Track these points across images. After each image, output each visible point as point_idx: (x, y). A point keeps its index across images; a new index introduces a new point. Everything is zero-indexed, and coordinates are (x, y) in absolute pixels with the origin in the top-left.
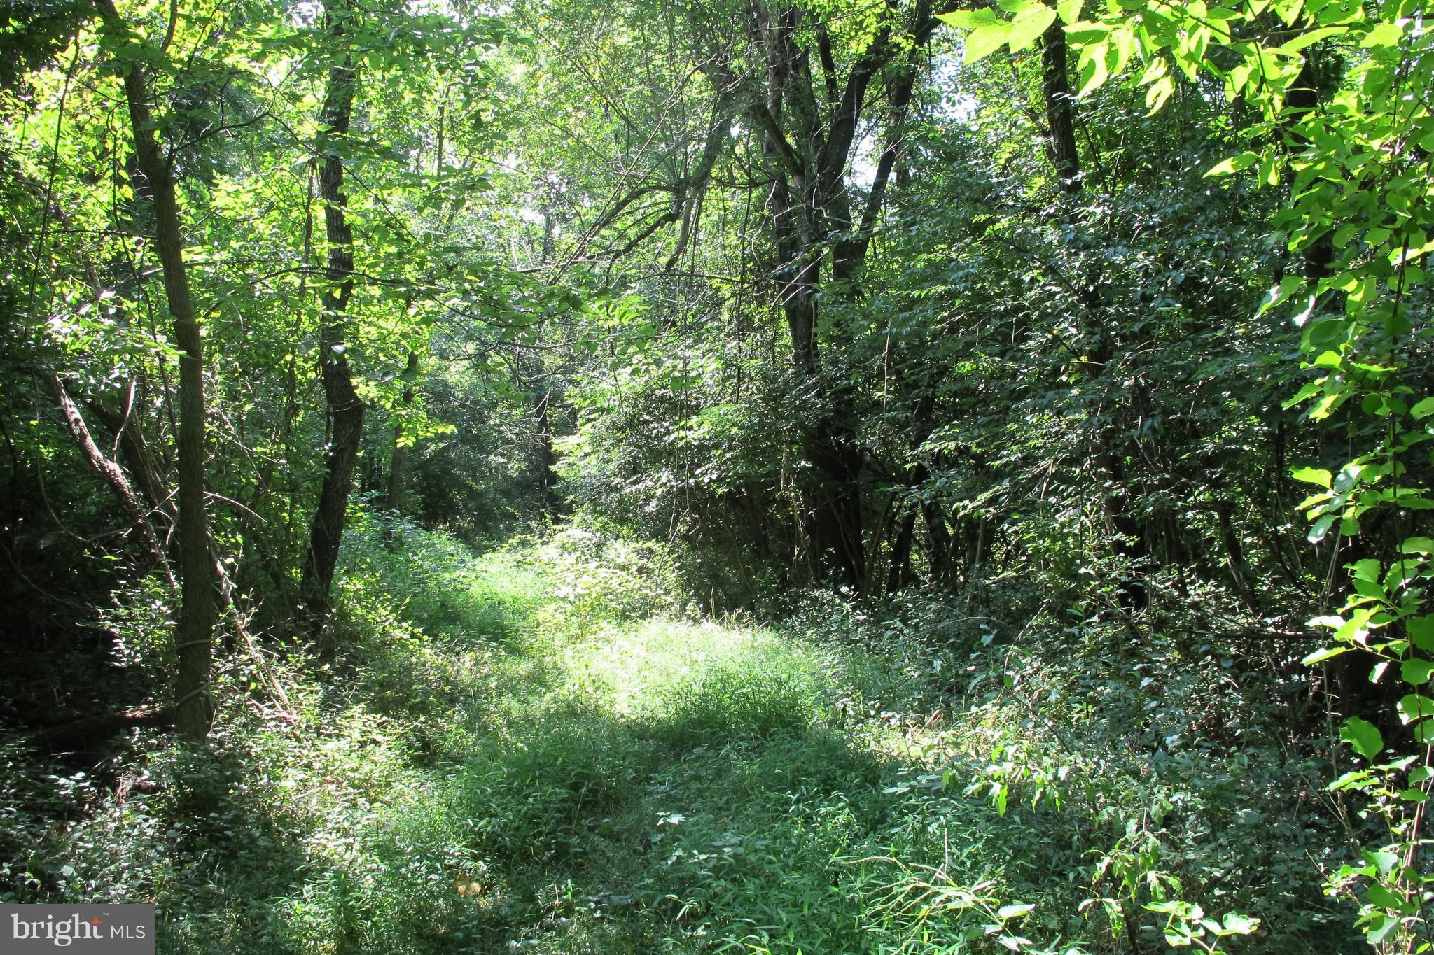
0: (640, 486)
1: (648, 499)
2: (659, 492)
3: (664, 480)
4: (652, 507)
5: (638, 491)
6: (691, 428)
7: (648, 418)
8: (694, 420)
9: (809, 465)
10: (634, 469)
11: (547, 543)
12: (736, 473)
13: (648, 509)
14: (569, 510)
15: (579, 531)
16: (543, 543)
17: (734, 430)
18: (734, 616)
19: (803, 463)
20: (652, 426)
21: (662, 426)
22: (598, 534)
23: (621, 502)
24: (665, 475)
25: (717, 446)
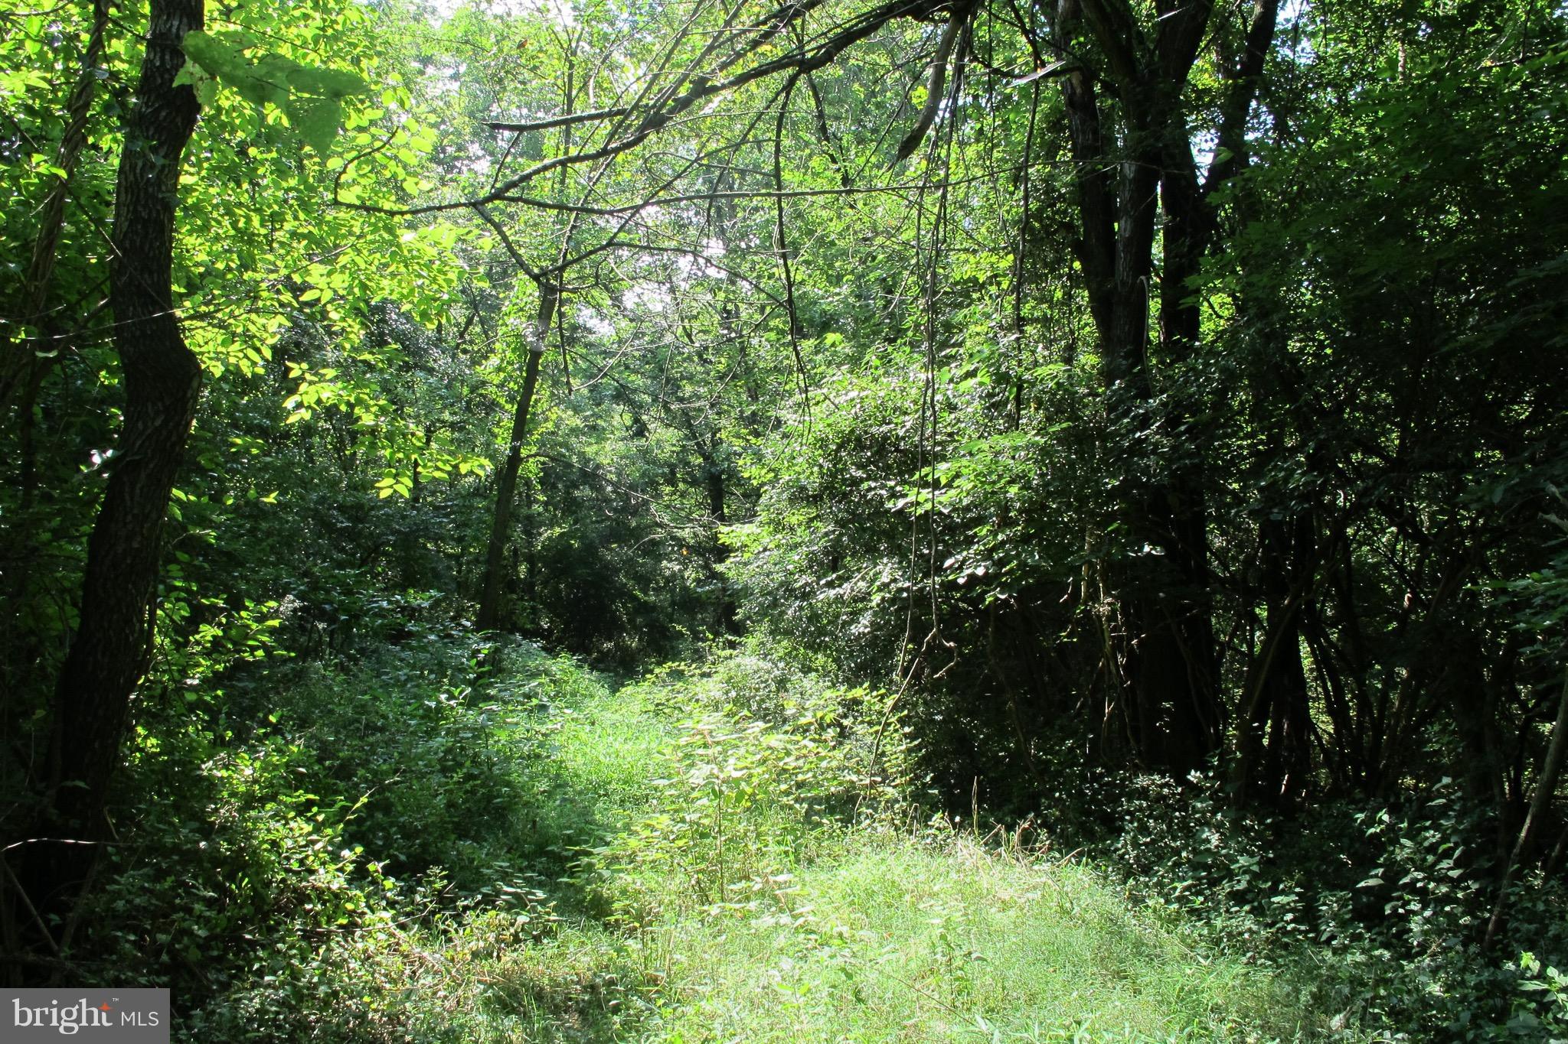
0: (846, 589)
1: (855, 615)
2: (876, 599)
3: (885, 578)
4: (863, 626)
5: (839, 599)
6: (936, 485)
7: (860, 474)
8: (942, 471)
9: (1157, 552)
10: (832, 561)
11: (709, 675)
12: (1022, 565)
13: (854, 629)
14: (739, 629)
15: (754, 659)
16: (703, 675)
17: (1013, 490)
18: (1015, 837)
19: (1147, 549)
20: (865, 486)
21: (883, 487)
22: (781, 665)
23: (814, 618)
24: (887, 570)
25: (980, 521)
